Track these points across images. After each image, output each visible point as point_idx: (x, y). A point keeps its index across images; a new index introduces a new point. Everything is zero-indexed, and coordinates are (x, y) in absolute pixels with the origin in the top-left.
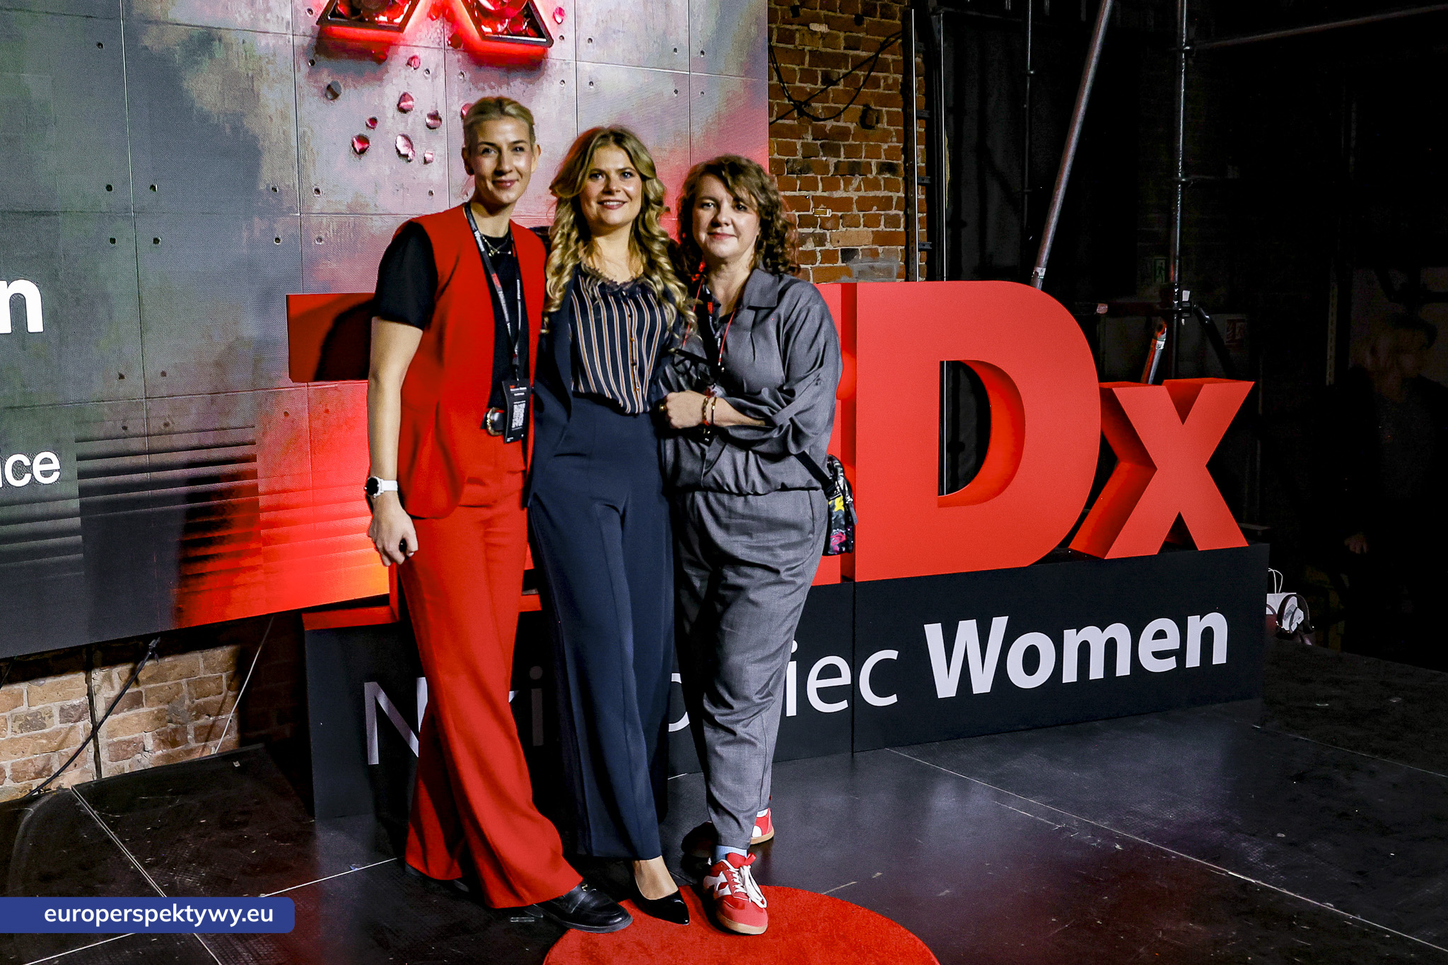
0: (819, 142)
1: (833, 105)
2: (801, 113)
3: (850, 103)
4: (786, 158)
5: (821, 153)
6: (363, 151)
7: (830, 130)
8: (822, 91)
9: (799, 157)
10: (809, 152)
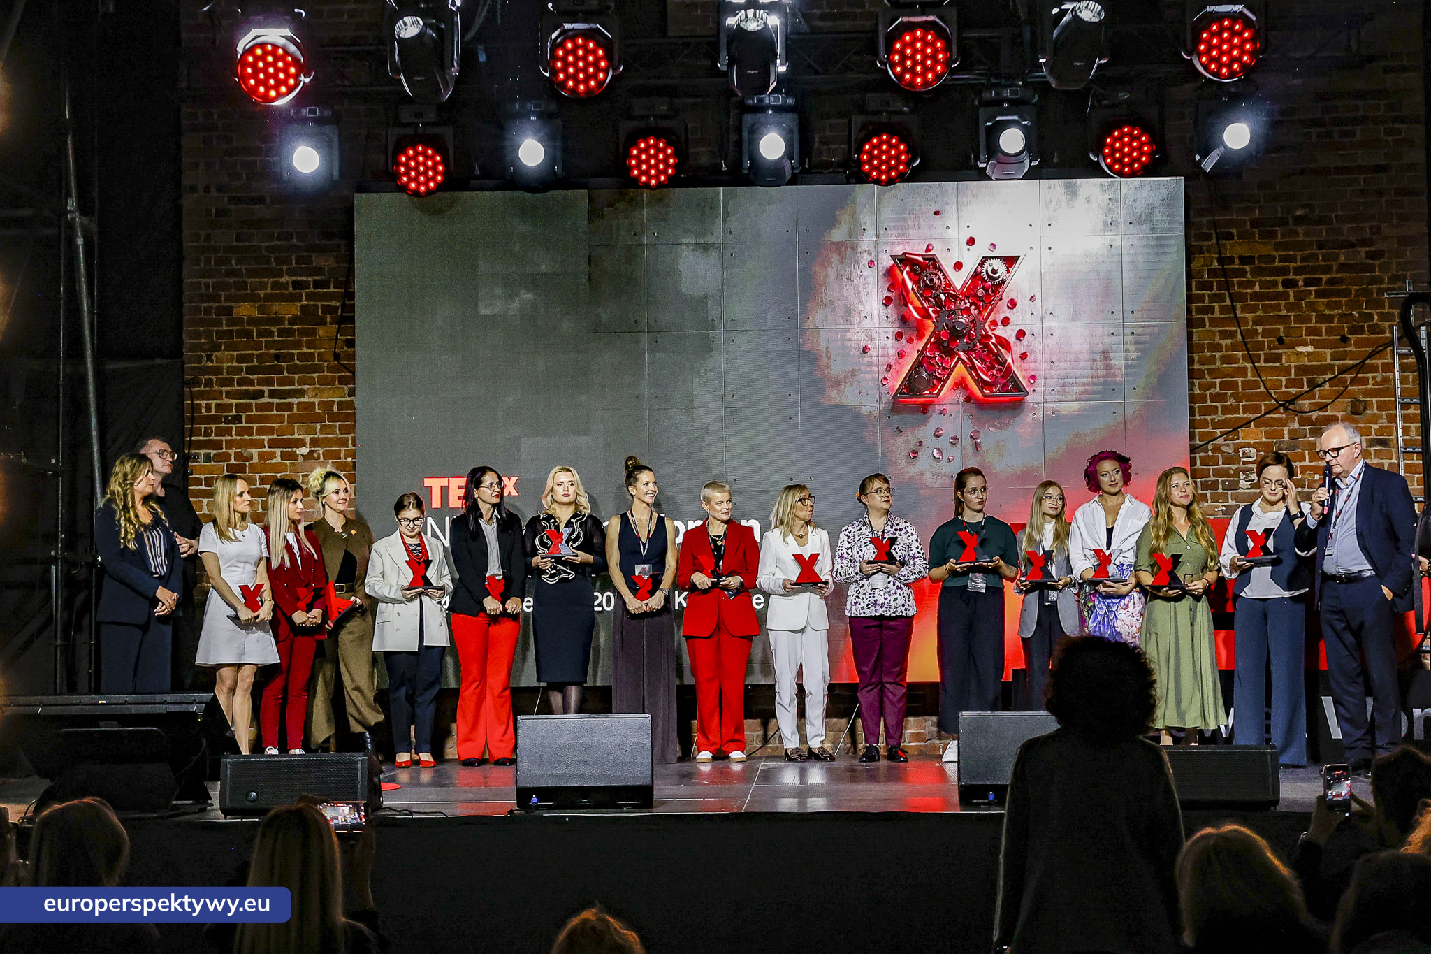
0: (1307, 428)
1: (1320, 401)
2: (1286, 409)
3: (1337, 398)
4: (1275, 440)
5: (1308, 435)
6: (914, 457)
7: (1316, 419)
8: (1307, 392)
9: (1286, 438)
10: (1294, 435)
